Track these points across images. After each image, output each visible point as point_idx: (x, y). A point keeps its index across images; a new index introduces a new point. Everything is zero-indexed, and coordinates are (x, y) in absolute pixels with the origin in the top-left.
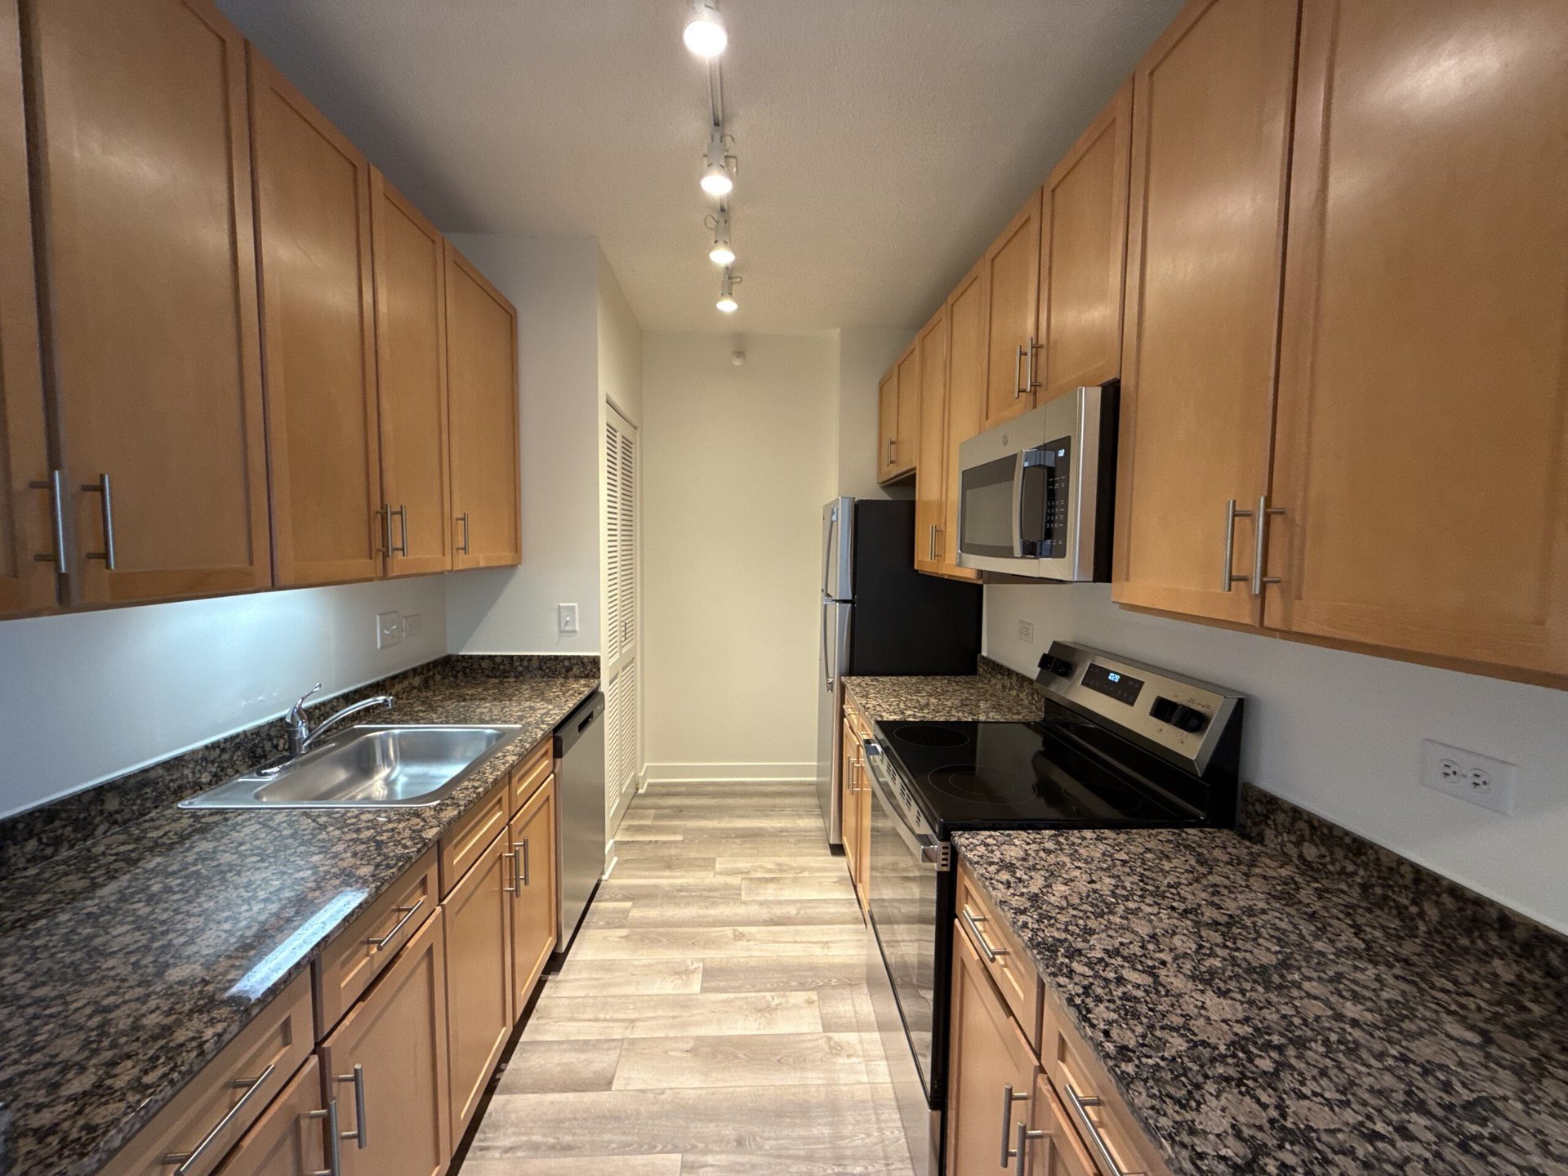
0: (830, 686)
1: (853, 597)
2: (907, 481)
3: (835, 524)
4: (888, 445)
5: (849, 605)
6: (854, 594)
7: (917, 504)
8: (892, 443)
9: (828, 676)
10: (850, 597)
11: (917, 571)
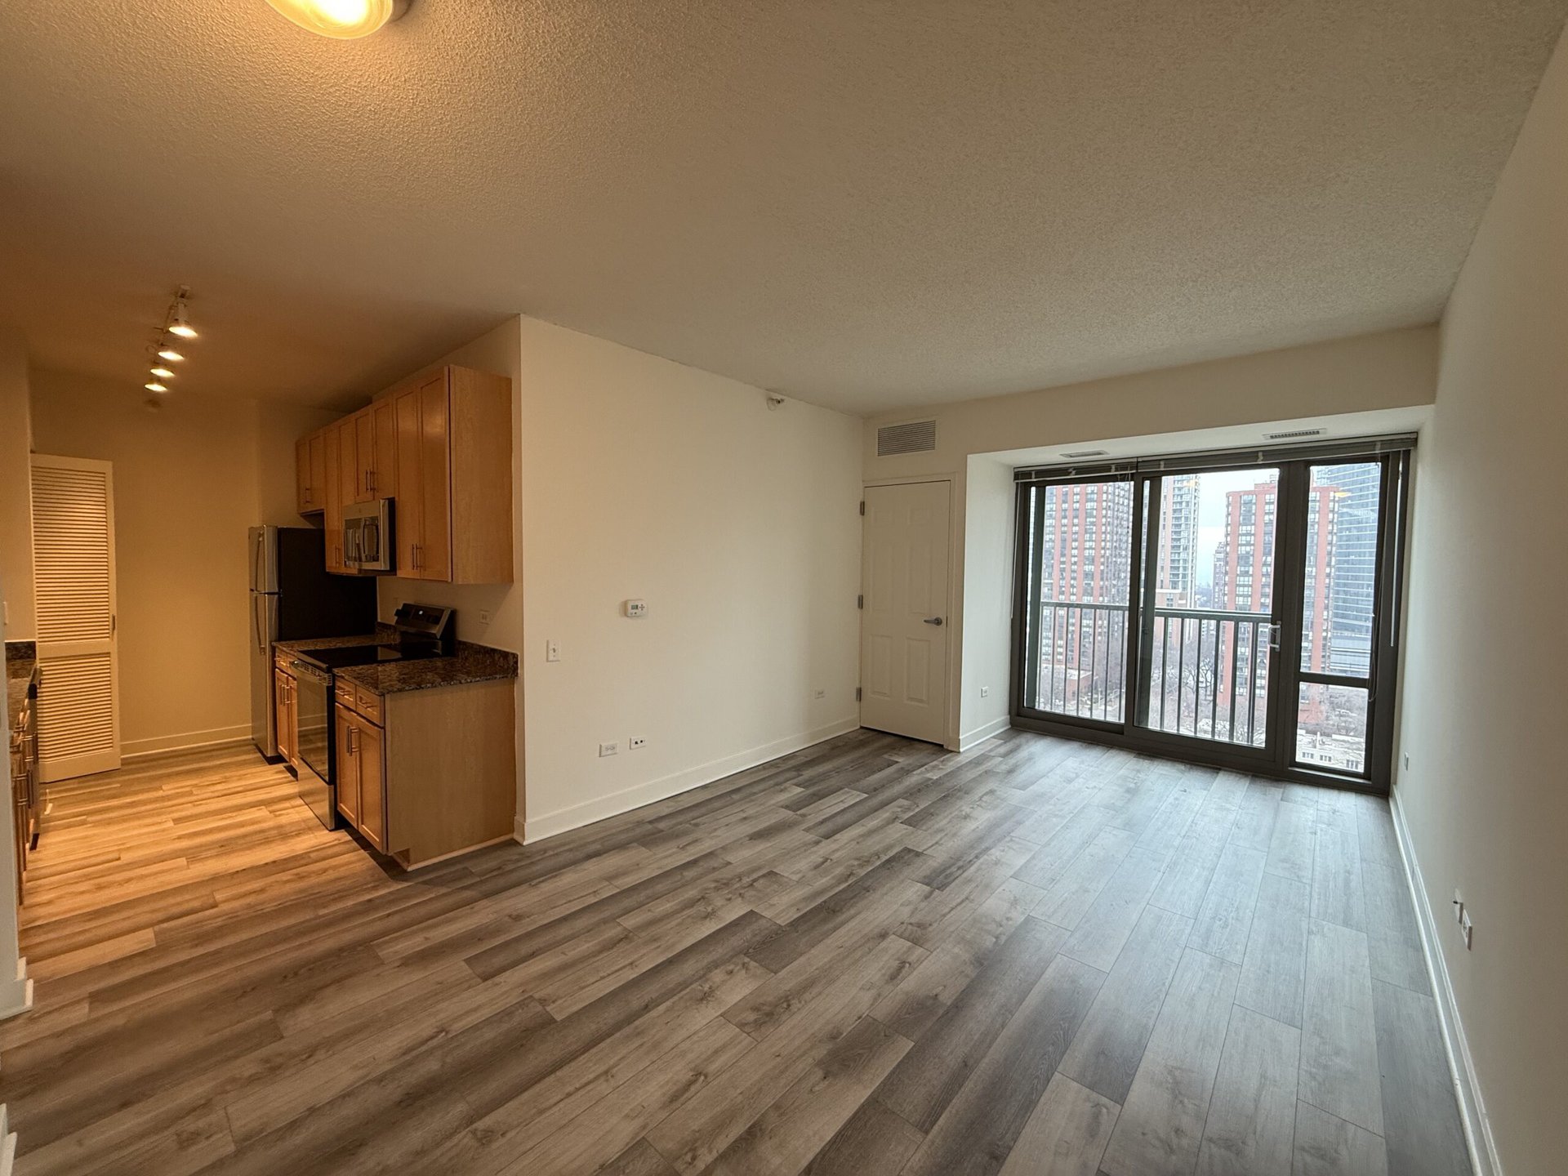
0: (263, 650)
1: (279, 590)
2: (318, 517)
3: (261, 544)
4: (304, 491)
5: (276, 596)
6: (280, 587)
7: (326, 532)
8: (307, 489)
9: (260, 644)
10: (277, 590)
11: (328, 572)
